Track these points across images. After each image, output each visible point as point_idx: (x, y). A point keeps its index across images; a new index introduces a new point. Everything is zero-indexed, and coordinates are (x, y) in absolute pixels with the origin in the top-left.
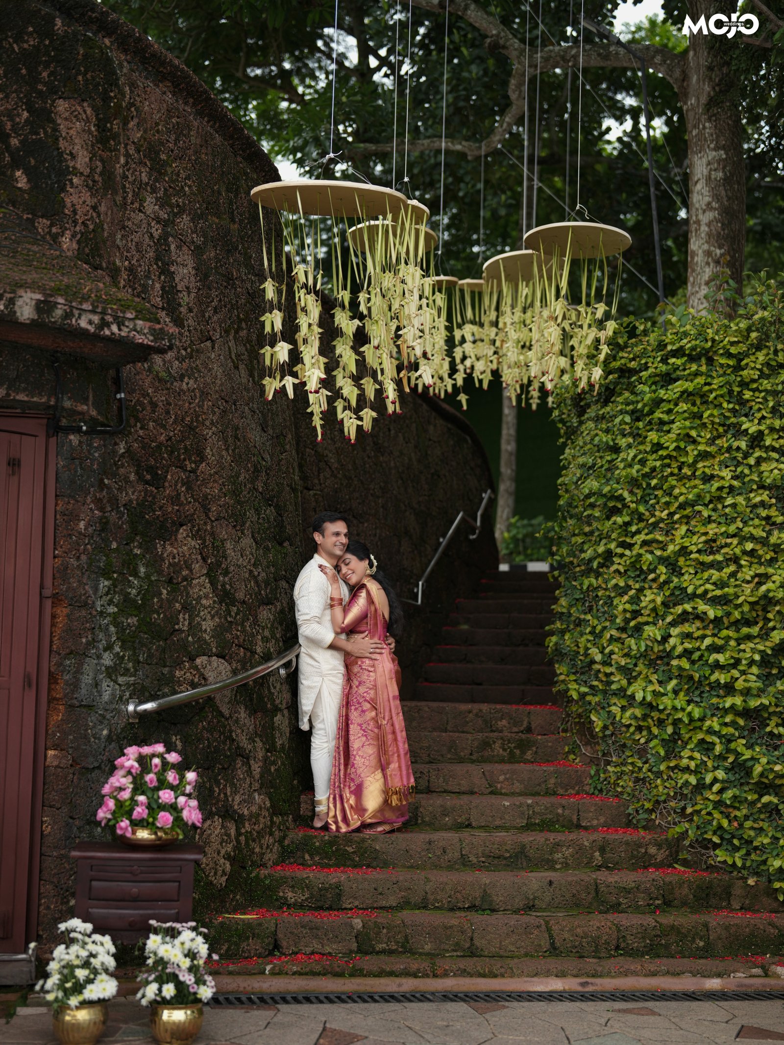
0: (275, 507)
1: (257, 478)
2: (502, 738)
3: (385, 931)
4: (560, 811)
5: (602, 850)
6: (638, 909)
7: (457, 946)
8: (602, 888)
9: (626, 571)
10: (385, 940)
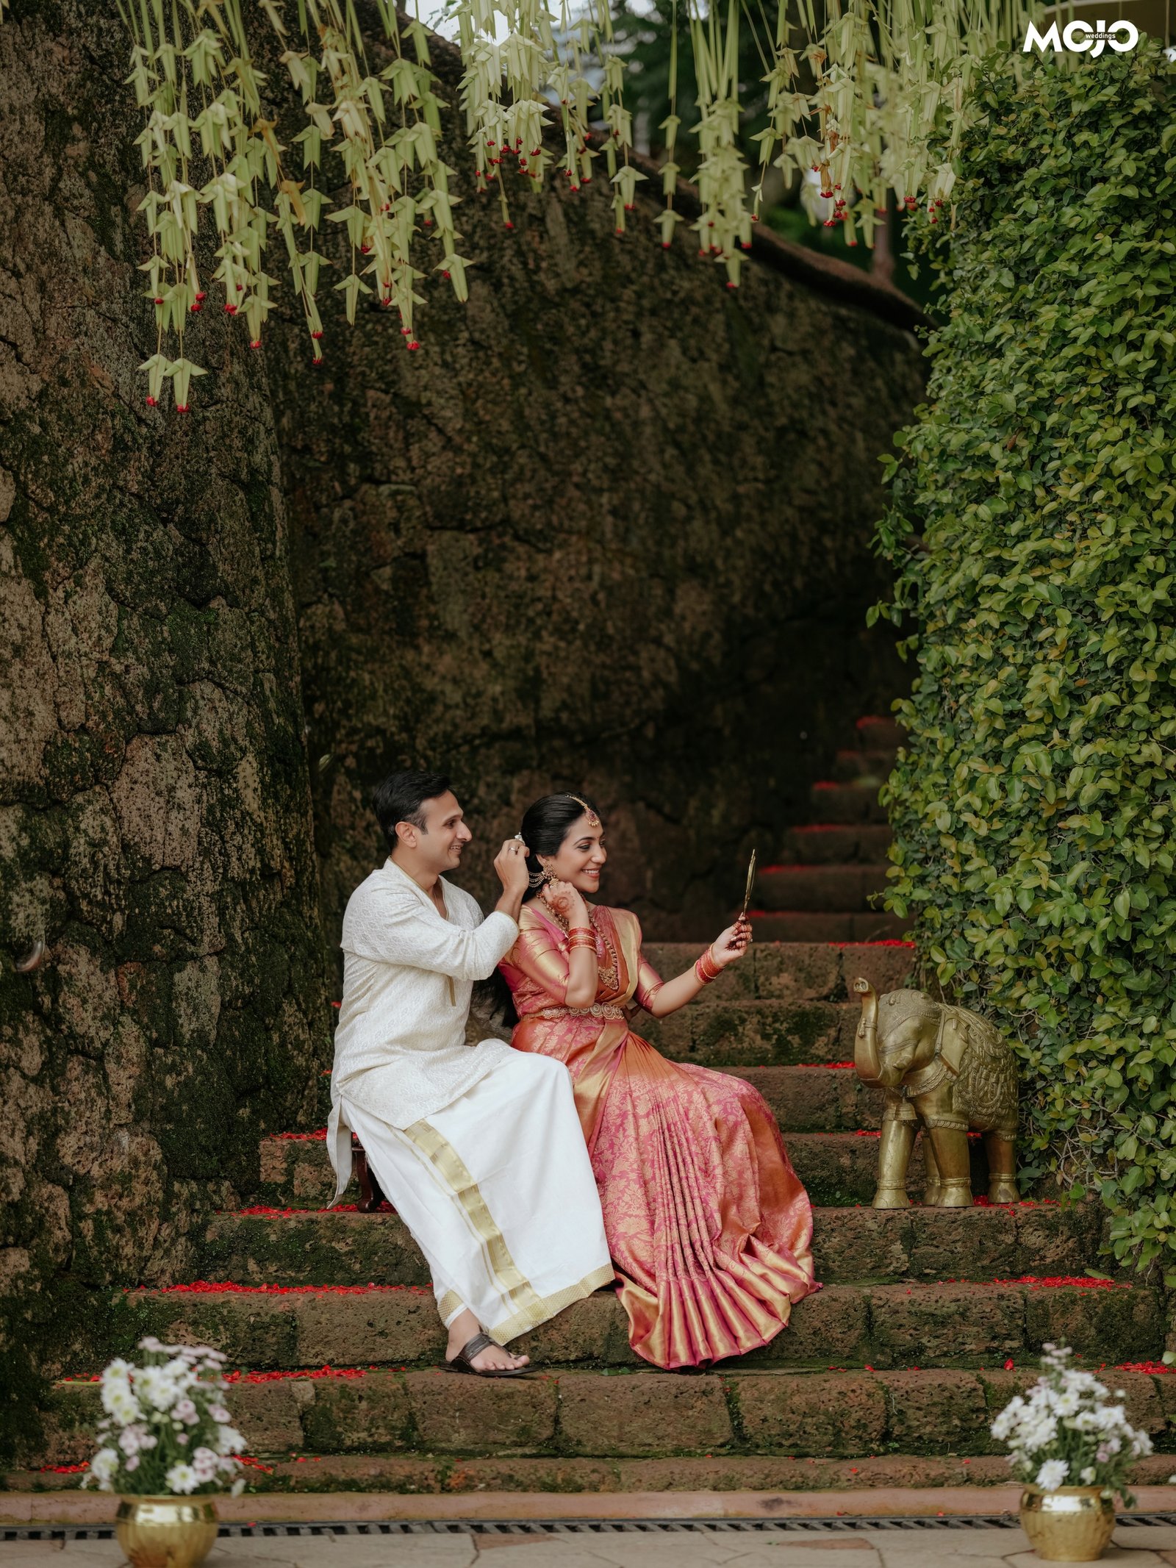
0: (180, 526)
1: (124, 463)
2: (759, 1012)
3: (364, 1405)
4: (845, 1161)
5: (909, 1238)
6: (961, 1359)
7: (524, 1436)
8: (882, 1316)
9: (1003, 624)
10: (365, 1424)
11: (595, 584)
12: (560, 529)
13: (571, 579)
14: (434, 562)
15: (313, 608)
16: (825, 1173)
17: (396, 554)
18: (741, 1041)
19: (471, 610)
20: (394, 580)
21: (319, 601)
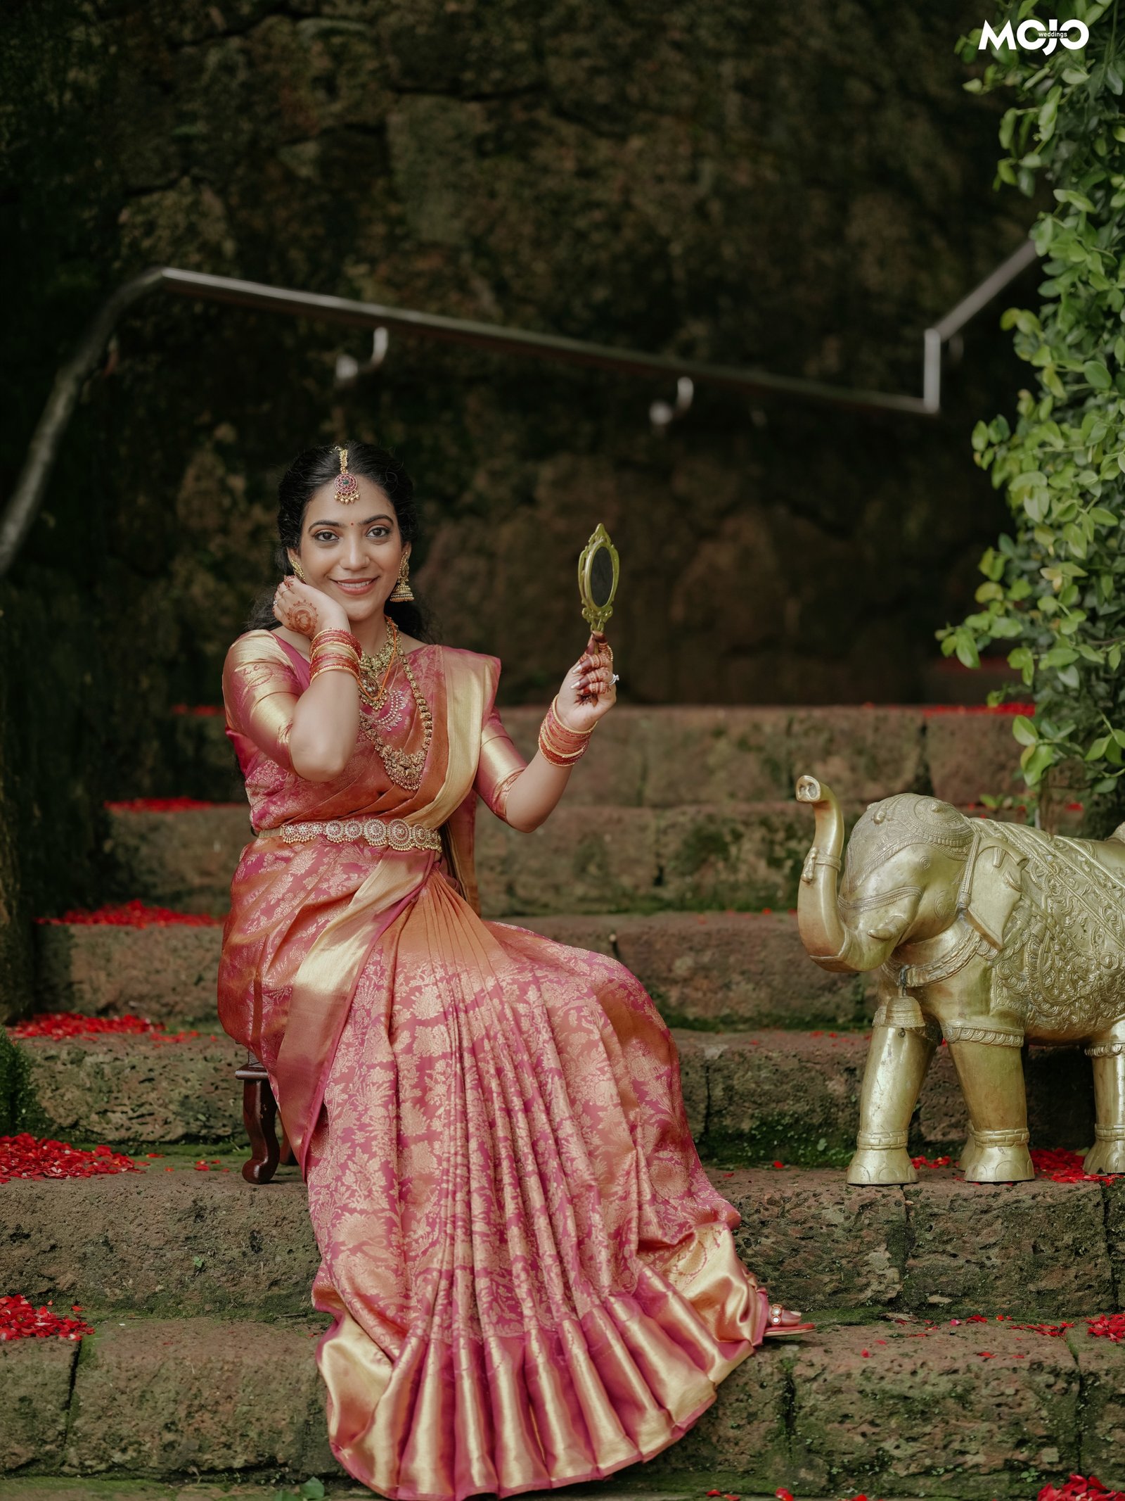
5: (903, 1240)
8: (810, 1397)
11: (704, 187)
12: (643, 105)
13: (660, 179)
14: (400, 141)
15: (156, 197)
16: (802, 1107)
17: (329, 122)
18: (734, 869)
19: (468, 213)
20: (323, 164)
21: (171, 185)
